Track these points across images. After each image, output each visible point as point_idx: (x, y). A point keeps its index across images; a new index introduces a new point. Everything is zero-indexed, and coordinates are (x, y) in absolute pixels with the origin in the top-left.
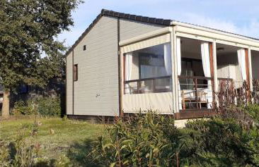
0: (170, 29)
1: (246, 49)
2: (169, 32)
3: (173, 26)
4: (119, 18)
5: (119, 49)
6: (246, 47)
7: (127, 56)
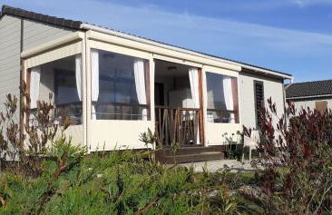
0: (81, 34)
1: (199, 69)
2: (80, 40)
3: (84, 30)
4: (23, 17)
5: (22, 63)
6: (200, 66)
7: (32, 73)
